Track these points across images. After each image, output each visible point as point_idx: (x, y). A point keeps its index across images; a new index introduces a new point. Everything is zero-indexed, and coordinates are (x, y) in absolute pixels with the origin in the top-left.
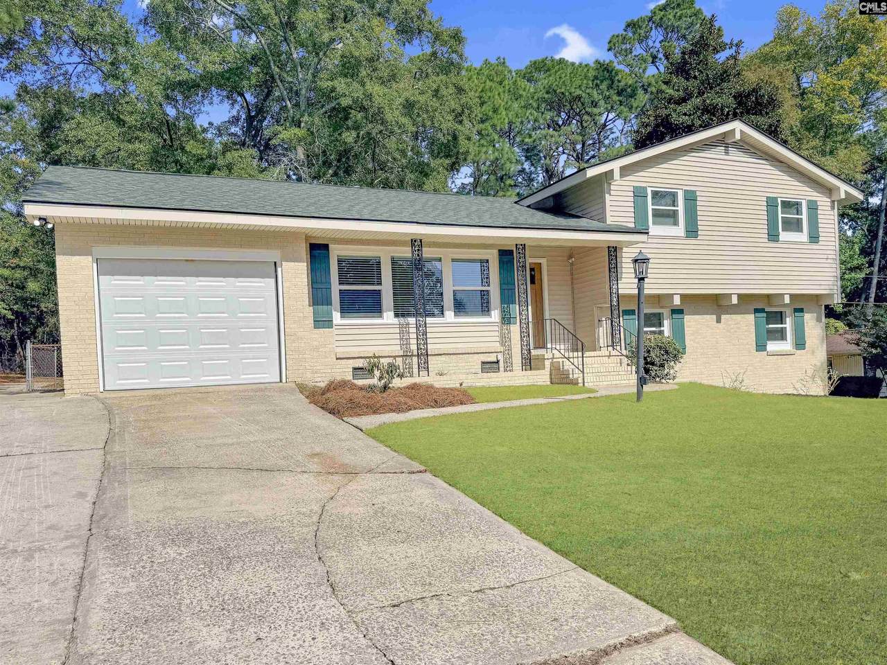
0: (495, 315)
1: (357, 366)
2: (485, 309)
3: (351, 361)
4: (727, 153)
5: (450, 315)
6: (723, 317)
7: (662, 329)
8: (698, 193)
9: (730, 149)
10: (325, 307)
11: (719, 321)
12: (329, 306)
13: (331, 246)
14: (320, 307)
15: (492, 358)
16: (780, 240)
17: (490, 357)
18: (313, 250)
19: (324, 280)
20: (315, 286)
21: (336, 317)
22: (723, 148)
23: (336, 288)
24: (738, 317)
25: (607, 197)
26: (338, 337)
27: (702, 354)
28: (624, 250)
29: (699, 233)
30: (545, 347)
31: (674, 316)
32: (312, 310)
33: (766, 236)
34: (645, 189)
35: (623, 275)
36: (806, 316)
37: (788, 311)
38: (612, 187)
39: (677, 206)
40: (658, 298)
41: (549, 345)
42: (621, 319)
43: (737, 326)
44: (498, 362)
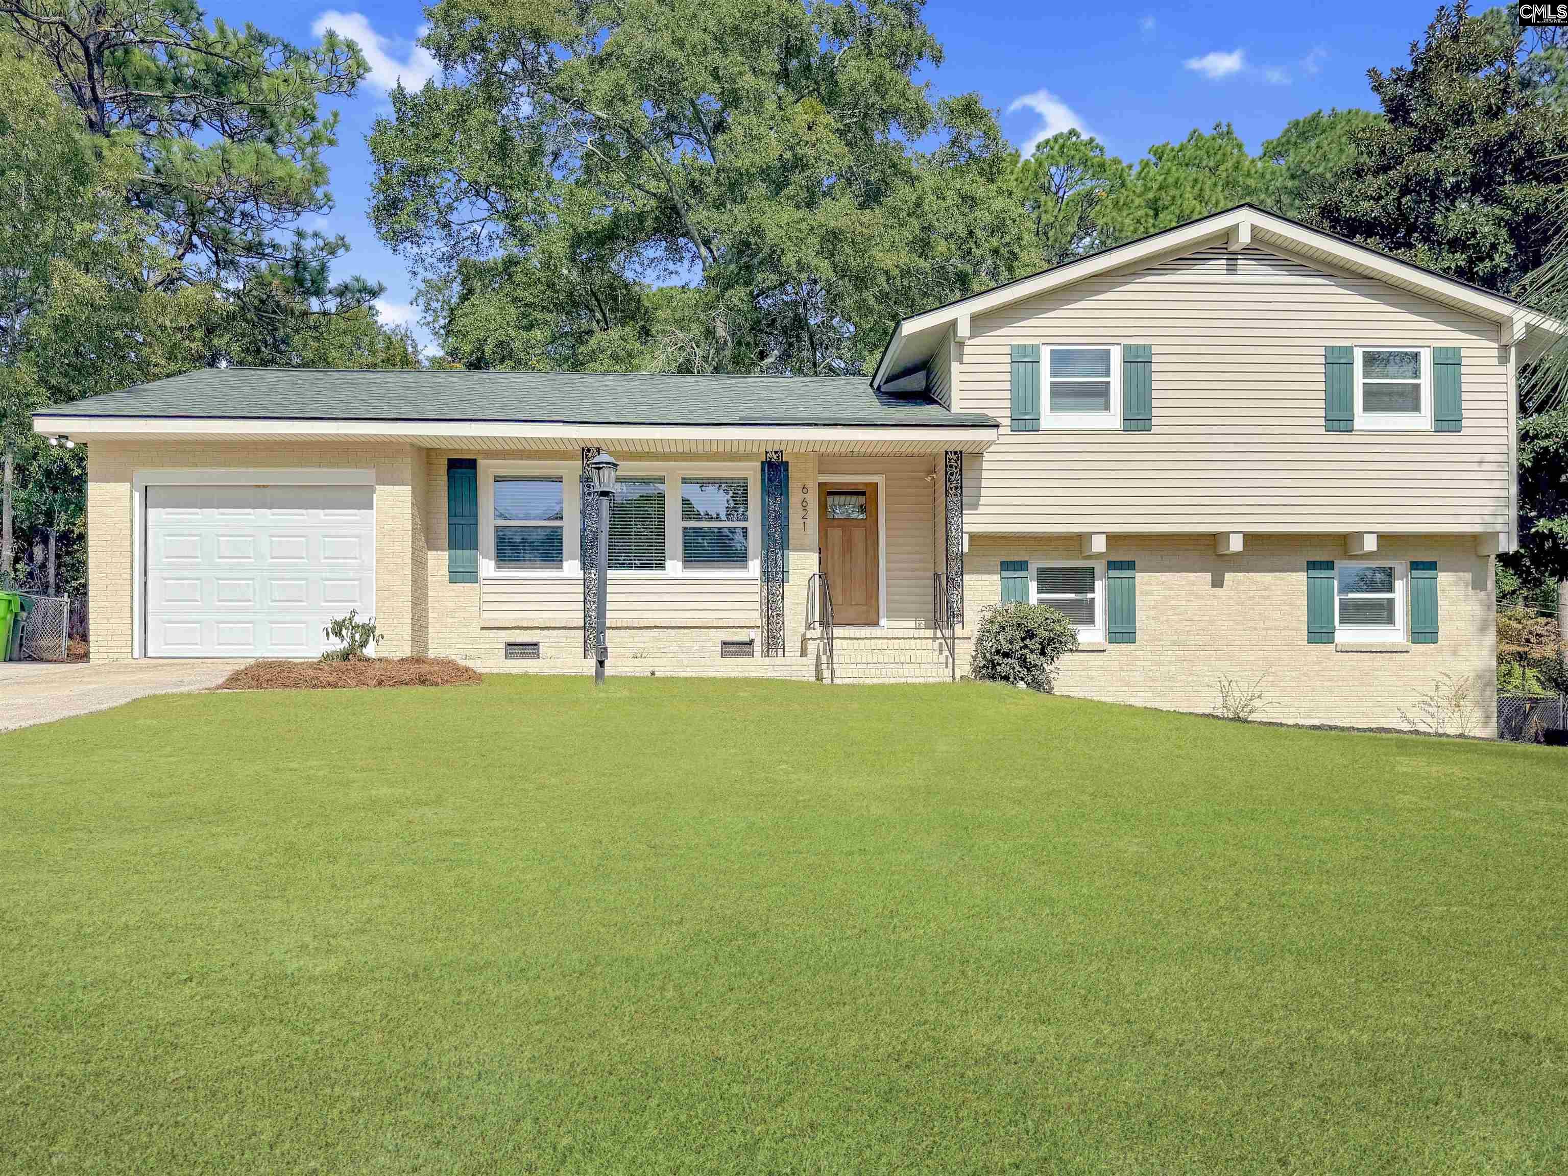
0: (754, 567)
1: (512, 640)
2: (739, 558)
3: (503, 633)
4: (1232, 269)
5: (674, 567)
6: (1228, 576)
7: (1090, 596)
8: (1154, 350)
9: (1239, 262)
10: (467, 553)
11: (1217, 583)
12: (473, 551)
13: (482, 463)
14: (459, 552)
15: (742, 636)
16: (1356, 428)
17: (736, 634)
18: (452, 470)
19: (466, 513)
20: (456, 520)
21: (487, 567)
22: (1224, 262)
23: (488, 522)
24: (1266, 578)
25: (955, 367)
26: (487, 598)
27: (1174, 643)
28: (987, 456)
29: (1154, 421)
30: (876, 624)
31: (1113, 573)
32: (445, 555)
33: (1322, 422)
34: (1035, 349)
35: (983, 501)
36: (1444, 578)
37: (1400, 567)
38: (967, 350)
39: (1108, 375)
40: (1080, 541)
41: (883, 622)
42: (996, 577)
43: (1264, 593)
44: (751, 643)
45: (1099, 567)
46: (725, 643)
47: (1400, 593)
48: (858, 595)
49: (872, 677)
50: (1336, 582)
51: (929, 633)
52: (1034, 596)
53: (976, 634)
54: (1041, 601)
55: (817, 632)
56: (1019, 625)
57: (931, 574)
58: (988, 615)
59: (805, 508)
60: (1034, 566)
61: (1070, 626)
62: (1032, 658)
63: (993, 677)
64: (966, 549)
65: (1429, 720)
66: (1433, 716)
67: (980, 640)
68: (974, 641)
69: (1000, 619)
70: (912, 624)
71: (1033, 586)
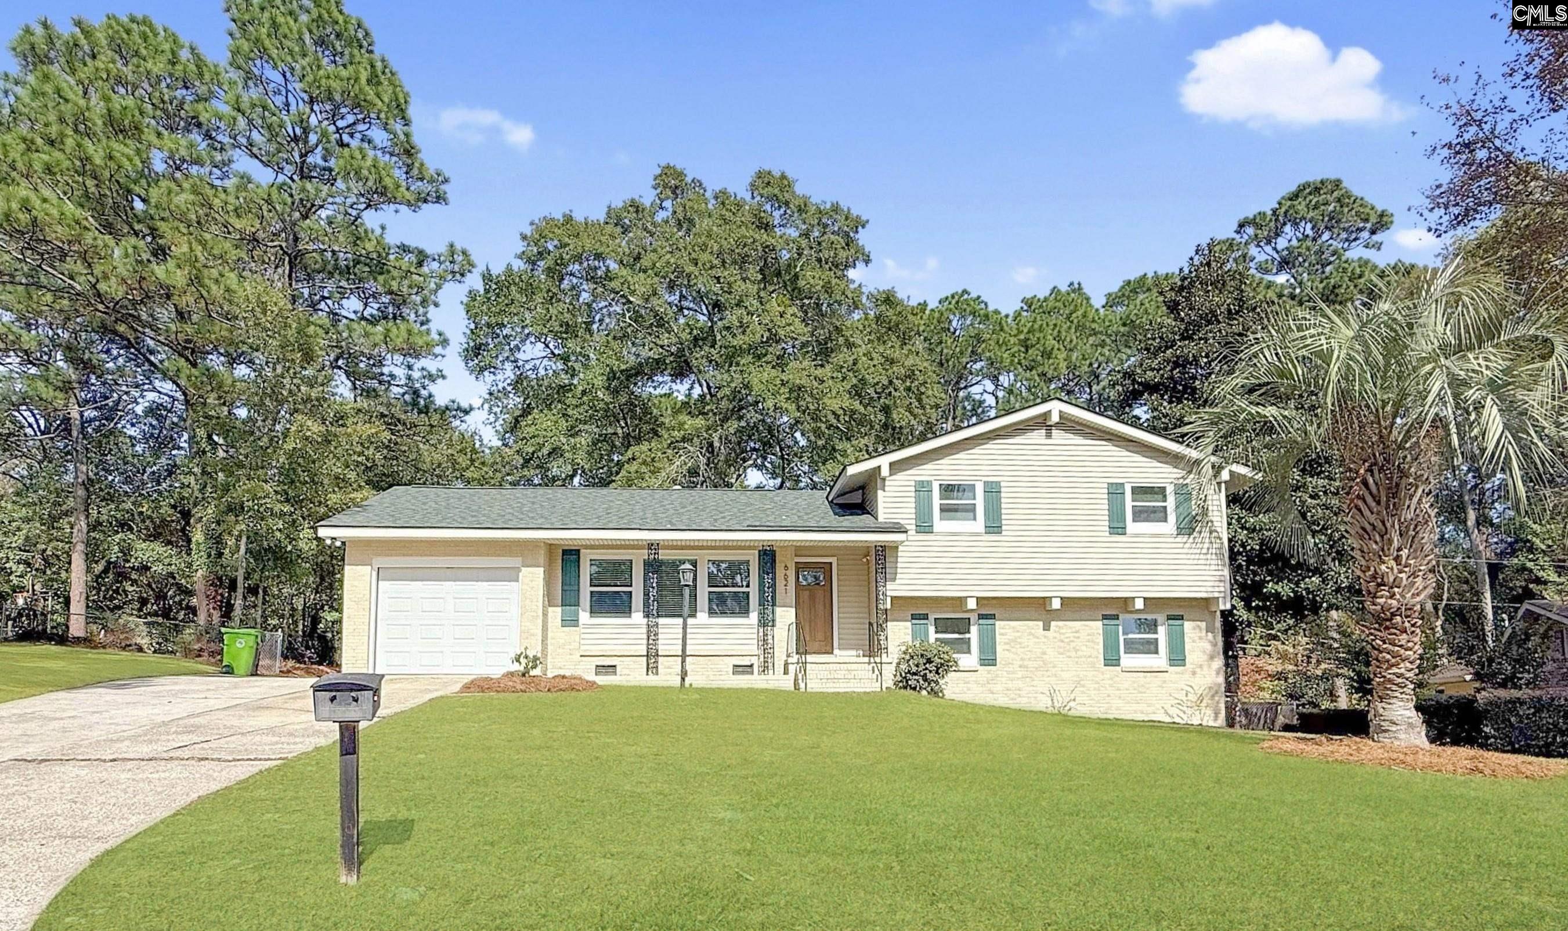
0: (754, 617)
1: (600, 664)
2: (745, 612)
3: (595, 659)
4: (1049, 435)
5: (702, 617)
6: (1053, 623)
7: (967, 636)
8: (1002, 484)
9: (1053, 432)
10: (572, 608)
11: (1047, 628)
12: (576, 608)
13: (582, 551)
14: (568, 608)
15: (746, 661)
16: (1128, 532)
17: (742, 660)
18: (566, 557)
19: (573, 583)
20: (566, 588)
21: (584, 616)
22: (1044, 432)
23: (586, 589)
24: (1077, 625)
25: (880, 493)
26: (583, 636)
27: (1020, 666)
28: (901, 548)
29: (1004, 528)
30: (832, 653)
31: (981, 621)
32: (559, 609)
33: (1107, 529)
34: (930, 483)
35: (898, 576)
36: (1188, 625)
37: (1161, 618)
38: (887, 483)
39: (974, 499)
40: (961, 601)
41: (836, 651)
42: (909, 624)
43: (1076, 635)
44: (751, 666)
45: (973, 617)
46: (735, 666)
47: (1162, 634)
48: (820, 636)
49: (831, 688)
50: (1121, 628)
51: (866, 659)
52: (933, 636)
53: (896, 661)
54: (937, 640)
55: (795, 658)
56: (922, 655)
57: (867, 621)
58: (904, 648)
59: (786, 580)
60: (932, 617)
61: (954, 656)
62: (929, 676)
63: (905, 688)
64: (889, 606)
65: (1182, 715)
66: (1184, 713)
67: (898, 664)
68: (894, 665)
69: (910, 651)
70: (854, 653)
71: (932, 629)
